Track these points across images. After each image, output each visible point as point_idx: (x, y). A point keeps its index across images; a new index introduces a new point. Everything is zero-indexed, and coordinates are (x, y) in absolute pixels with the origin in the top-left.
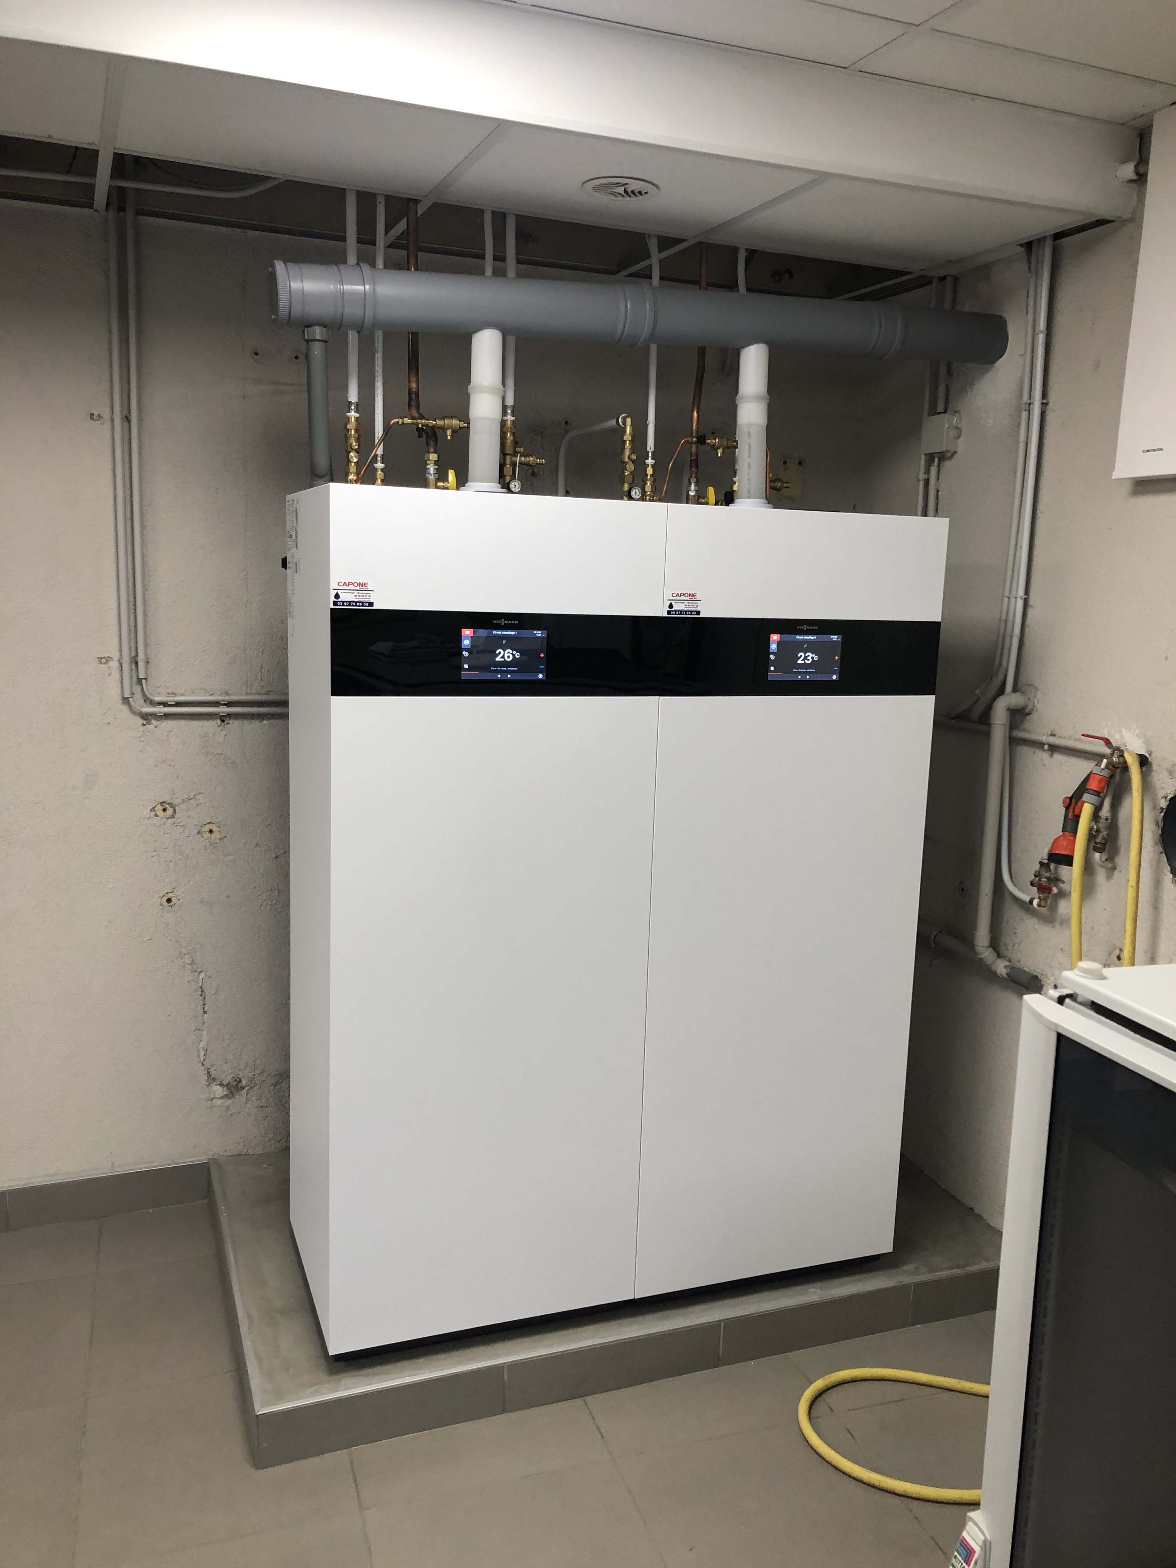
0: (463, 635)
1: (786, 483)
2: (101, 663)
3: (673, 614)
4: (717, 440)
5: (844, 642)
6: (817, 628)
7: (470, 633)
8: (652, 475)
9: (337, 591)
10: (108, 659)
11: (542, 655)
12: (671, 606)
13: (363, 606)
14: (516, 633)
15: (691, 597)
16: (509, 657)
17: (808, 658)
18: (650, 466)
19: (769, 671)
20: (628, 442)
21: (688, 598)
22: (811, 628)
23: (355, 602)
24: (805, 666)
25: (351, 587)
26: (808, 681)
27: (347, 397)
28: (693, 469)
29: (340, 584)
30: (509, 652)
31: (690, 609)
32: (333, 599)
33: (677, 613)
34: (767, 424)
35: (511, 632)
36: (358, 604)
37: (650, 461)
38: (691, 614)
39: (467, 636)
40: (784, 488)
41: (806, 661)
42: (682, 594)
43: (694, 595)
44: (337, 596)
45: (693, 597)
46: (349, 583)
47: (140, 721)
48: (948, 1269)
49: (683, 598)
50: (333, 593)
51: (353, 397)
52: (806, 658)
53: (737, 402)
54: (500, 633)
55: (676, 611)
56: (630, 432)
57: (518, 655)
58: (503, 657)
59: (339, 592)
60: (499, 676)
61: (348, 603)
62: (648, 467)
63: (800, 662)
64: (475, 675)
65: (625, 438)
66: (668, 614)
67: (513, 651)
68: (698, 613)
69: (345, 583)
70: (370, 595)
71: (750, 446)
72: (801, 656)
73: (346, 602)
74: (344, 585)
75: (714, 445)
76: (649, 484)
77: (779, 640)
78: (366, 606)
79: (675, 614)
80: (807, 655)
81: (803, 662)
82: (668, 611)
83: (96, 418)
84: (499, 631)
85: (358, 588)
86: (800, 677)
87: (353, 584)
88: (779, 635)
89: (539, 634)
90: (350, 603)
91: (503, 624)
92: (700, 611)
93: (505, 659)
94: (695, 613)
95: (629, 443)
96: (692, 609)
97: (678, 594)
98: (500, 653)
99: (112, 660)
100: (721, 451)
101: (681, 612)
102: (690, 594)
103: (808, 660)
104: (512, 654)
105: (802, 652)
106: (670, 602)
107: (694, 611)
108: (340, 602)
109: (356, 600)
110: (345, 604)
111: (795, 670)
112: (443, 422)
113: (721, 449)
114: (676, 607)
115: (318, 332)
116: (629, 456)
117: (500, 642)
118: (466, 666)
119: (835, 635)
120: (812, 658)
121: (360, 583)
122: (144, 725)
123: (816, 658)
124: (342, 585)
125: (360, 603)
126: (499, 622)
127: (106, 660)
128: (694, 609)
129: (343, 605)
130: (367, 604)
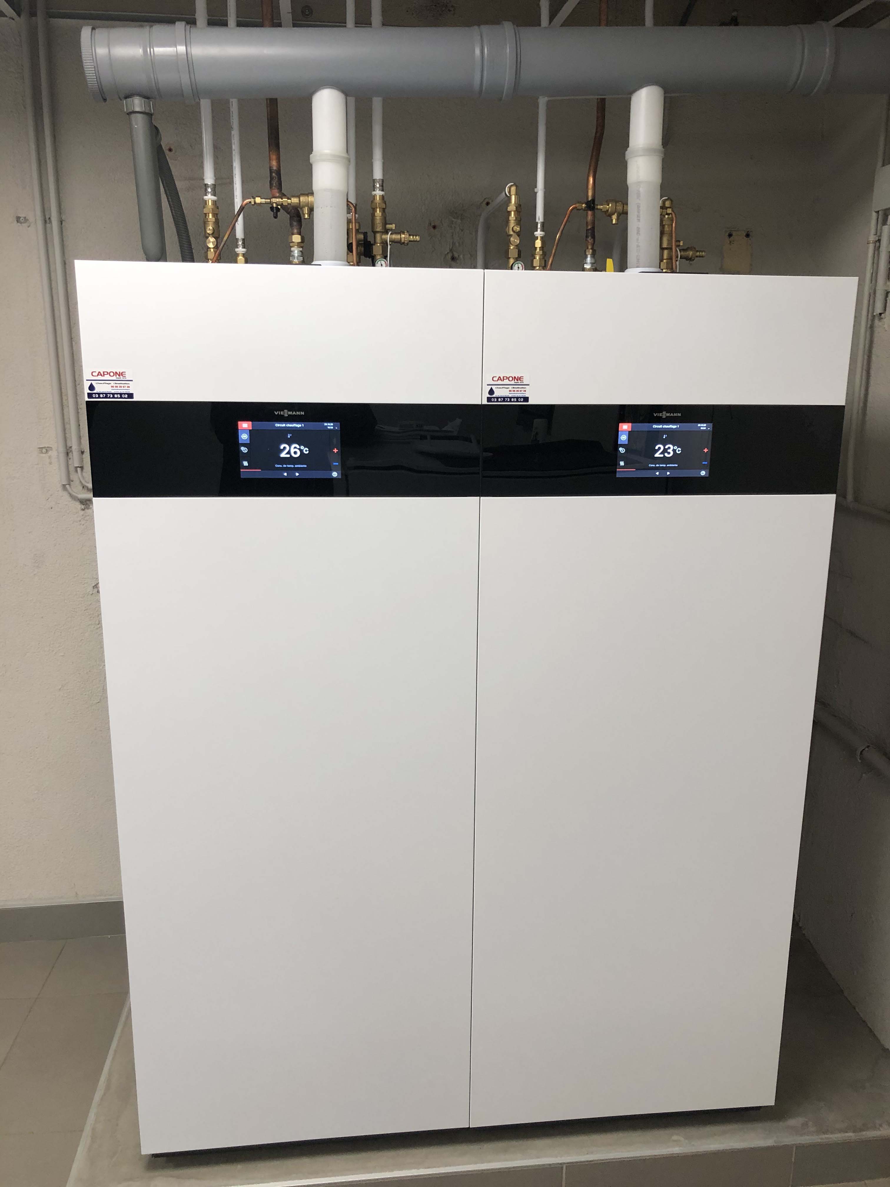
0: (239, 428)
1: (700, 251)
2: (42, 453)
3: (494, 402)
4: (610, 205)
5: (715, 432)
6: (679, 415)
7: (248, 425)
8: (542, 248)
9: (91, 382)
10: (48, 449)
11: (335, 451)
12: (491, 392)
13: (121, 398)
14: (303, 425)
15: (516, 381)
16: (295, 453)
17: (669, 451)
18: (539, 238)
19: (618, 466)
20: (513, 213)
21: (513, 382)
22: (672, 415)
23: (112, 394)
24: (664, 460)
25: (107, 377)
26: (668, 478)
27: (203, 180)
28: (588, 239)
29: (94, 374)
30: (295, 448)
31: (516, 395)
32: (87, 391)
33: (499, 400)
34: (661, 182)
35: (298, 424)
36: (116, 396)
37: (539, 233)
38: (517, 401)
39: (244, 430)
40: (697, 257)
41: (666, 455)
42: (505, 378)
43: (520, 379)
44: (91, 387)
45: (519, 381)
46: (104, 372)
47: (80, 506)
48: (841, 1131)
49: (506, 382)
50: (87, 385)
51: (209, 179)
52: (665, 451)
53: (626, 159)
54: (284, 425)
55: (497, 398)
56: (515, 202)
57: (306, 451)
58: (289, 453)
59: (94, 383)
60: (285, 474)
61: (105, 395)
62: (537, 239)
63: (657, 455)
64: (257, 473)
65: (509, 209)
66: (488, 401)
67: (300, 446)
68: (526, 399)
69: (99, 372)
70: (128, 385)
71: (638, 207)
72: (659, 448)
73: (102, 394)
74: (98, 375)
75: (608, 211)
76: (538, 258)
77: (630, 430)
78: (125, 398)
79: (497, 401)
80: (667, 447)
81: (662, 456)
82: (488, 398)
83: (22, 221)
84: (283, 424)
85: (114, 378)
86: (657, 473)
87: (109, 373)
88: (630, 424)
89: (330, 426)
90: (106, 395)
91: (287, 415)
92: (528, 398)
93: (291, 456)
94: (522, 399)
95: (515, 214)
96: (519, 395)
97: (500, 377)
98: (285, 448)
99: (51, 450)
100: (616, 218)
101: (504, 399)
102: (515, 377)
103: (669, 453)
104: (300, 449)
105: (661, 444)
106: (490, 387)
107: (521, 398)
108: (95, 394)
109: (113, 392)
110: (101, 396)
111: (652, 465)
112: (298, 199)
113: (616, 214)
114: (498, 393)
115: (137, 104)
116: (513, 228)
117: (283, 436)
118: (246, 463)
119: (703, 423)
120: (674, 451)
121: (116, 373)
122: (83, 510)
123: (679, 451)
124: (96, 375)
125: (119, 395)
126: (282, 413)
127: (46, 450)
128: (521, 395)
129: (99, 397)
130: (126, 396)
